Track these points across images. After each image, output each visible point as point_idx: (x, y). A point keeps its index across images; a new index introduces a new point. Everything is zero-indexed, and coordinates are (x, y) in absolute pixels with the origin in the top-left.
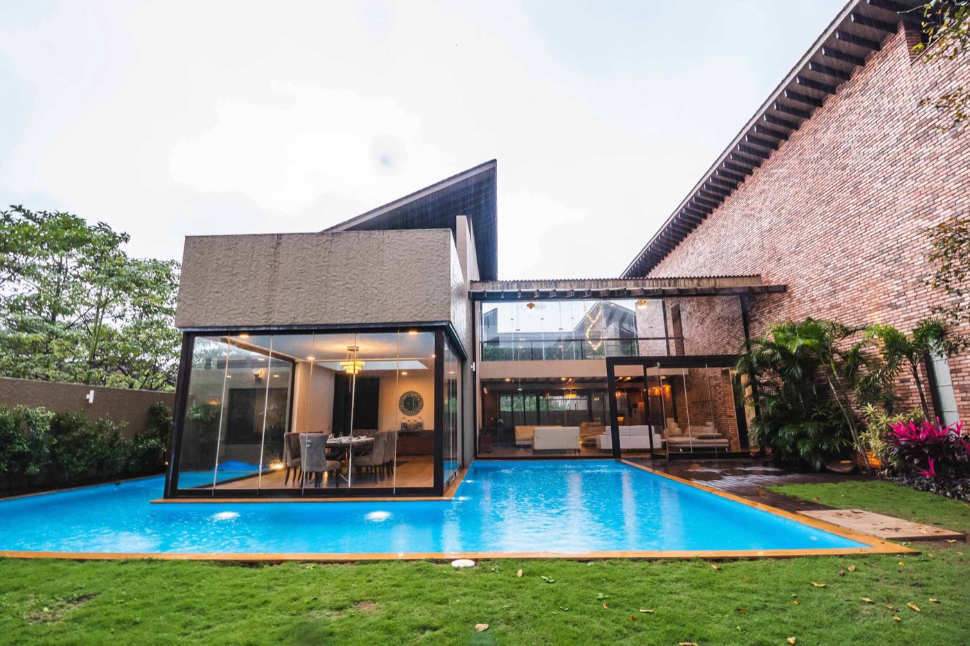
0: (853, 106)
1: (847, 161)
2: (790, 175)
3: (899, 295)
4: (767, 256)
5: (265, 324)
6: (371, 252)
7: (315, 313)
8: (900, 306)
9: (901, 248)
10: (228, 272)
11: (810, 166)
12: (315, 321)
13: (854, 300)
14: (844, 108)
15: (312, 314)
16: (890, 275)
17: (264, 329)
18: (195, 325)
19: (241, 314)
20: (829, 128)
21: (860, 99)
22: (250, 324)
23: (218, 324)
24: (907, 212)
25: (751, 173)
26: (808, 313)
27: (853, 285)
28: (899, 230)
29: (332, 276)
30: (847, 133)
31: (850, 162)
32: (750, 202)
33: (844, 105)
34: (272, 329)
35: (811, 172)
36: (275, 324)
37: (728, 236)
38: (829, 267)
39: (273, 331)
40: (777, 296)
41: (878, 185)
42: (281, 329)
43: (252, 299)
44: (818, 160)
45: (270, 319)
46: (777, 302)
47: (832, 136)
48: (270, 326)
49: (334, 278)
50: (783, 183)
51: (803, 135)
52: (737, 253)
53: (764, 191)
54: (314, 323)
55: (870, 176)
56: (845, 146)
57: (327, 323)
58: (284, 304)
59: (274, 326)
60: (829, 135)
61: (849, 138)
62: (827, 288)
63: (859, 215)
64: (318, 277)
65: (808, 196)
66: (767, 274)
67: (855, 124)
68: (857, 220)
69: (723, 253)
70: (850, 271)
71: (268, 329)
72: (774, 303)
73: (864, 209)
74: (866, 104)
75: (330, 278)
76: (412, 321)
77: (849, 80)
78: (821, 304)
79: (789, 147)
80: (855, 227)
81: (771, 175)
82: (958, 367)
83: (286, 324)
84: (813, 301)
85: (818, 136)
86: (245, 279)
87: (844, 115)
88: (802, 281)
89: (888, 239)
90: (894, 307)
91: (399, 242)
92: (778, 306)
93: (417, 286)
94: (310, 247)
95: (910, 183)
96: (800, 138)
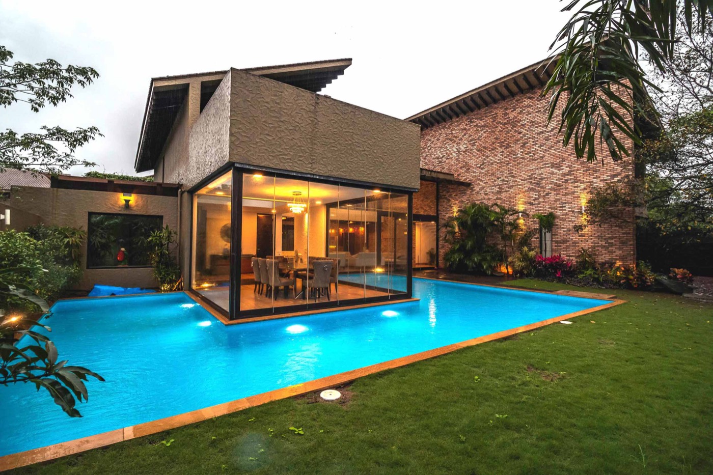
0: (531, 104)
1: (522, 130)
2: (485, 126)
3: (536, 199)
4: (460, 165)
5: (310, 172)
6: (379, 129)
7: (345, 170)
8: (535, 204)
9: (542, 179)
10: (276, 117)
11: (500, 126)
12: (345, 176)
13: (511, 198)
14: (526, 103)
15: (343, 170)
16: (532, 189)
17: (309, 176)
18: (250, 163)
19: (290, 159)
20: (515, 110)
21: (537, 102)
22: (298, 170)
23: (271, 166)
24: (548, 164)
25: (458, 116)
26: (482, 199)
27: (512, 190)
28: (542, 171)
29: (356, 142)
30: (525, 116)
31: (524, 132)
32: (454, 132)
33: (527, 102)
34: (314, 177)
35: (499, 129)
36: (317, 174)
37: (433, 147)
38: (500, 179)
39: (316, 179)
40: (462, 188)
41: (536, 147)
42: (322, 178)
43: (298, 148)
44: (505, 124)
45: (314, 169)
46: (462, 191)
47: (516, 115)
48: (314, 175)
49: (357, 144)
50: (479, 129)
51: (498, 108)
52: (438, 158)
53: (465, 129)
54: (345, 178)
55: (533, 142)
56: (523, 123)
57: (354, 179)
58: (324, 158)
59: (316, 175)
60: (515, 114)
61: (525, 119)
62: (496, 189)
63: (523, 158)
64: (347, 141)
65: (494, 140)
66: (458, 175)
67: (530, 114)
68: (521, 160)
69: (426, 156)
70: (512, 184)
71: (312, 177)
72: (459, 191)
73: (526, 156)
74: (539, 106)
75: (354, 144)
76: (401, 186)
77: (532, 90)
78: (490, 197)
79: (487, 110)
80: (519, 164)
81: (471, 122)
82: (556, 233)
83: (325, 175)
84: (486, 194)
85: (507, 111)
86: (291, 128)
87: (525, 107)
88: (481, 183)
89: (535, 174)
90: (531, 204)
91: (394, 127)
92: (463, 193)
93: (405, 161)
94: (340, 113)
95: (552, 151)
96: (495, 108)
